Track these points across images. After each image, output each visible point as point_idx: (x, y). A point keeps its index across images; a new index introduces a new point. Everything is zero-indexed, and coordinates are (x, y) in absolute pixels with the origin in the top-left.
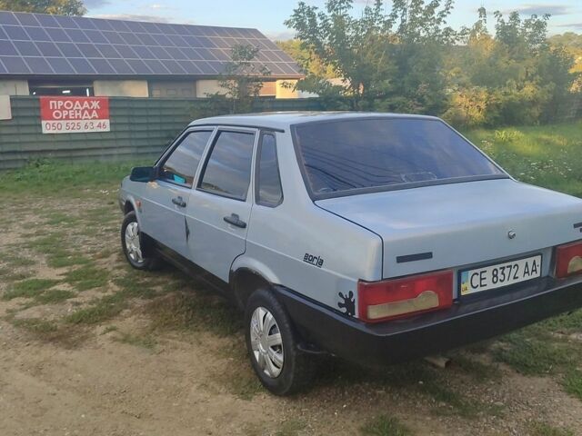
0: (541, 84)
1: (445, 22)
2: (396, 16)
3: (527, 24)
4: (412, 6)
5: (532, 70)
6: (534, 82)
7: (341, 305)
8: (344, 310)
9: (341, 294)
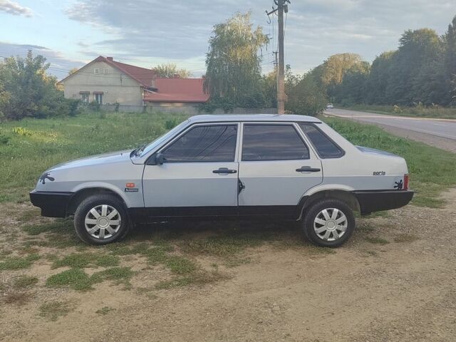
8: (397, 188)
9: (396, 183)
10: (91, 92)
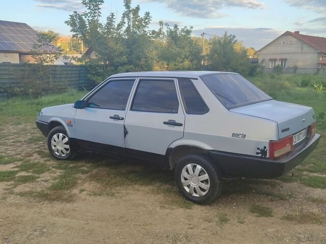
0: (192, 61)
1: (148, 27)
2: (125, 23)
3: (183, 30)
4: (133, 18)
5: (188, 54)
6: (189, 59)
7: (257, 153)
8: (260, 155)
9: (258, 149)
10: (278, 59)
